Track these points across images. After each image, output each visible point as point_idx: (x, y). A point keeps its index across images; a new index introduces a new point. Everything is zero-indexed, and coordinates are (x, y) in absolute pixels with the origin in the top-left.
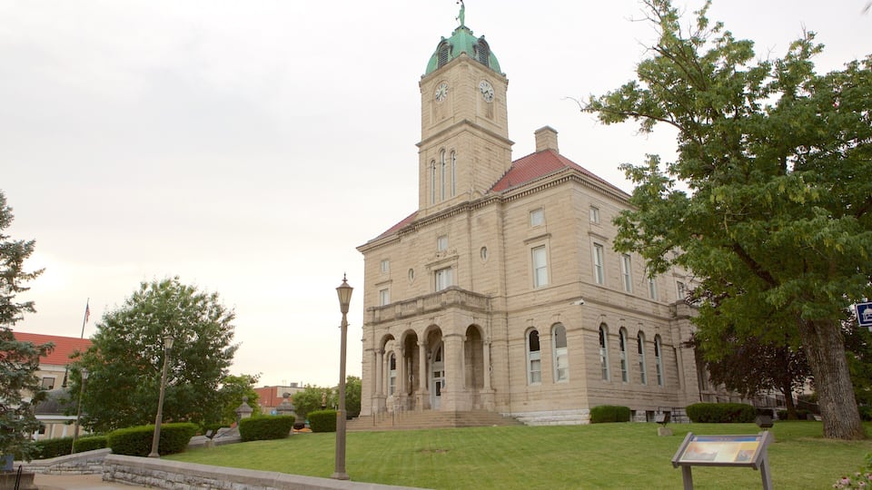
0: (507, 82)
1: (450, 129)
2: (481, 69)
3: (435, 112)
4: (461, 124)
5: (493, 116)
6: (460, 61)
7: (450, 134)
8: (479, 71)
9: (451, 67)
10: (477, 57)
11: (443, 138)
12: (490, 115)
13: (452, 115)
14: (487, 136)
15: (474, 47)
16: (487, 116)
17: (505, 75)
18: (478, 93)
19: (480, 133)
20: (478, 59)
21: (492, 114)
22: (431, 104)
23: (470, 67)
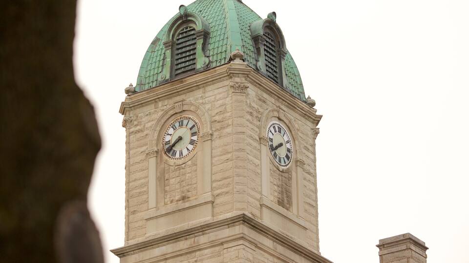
0: (317, 120)
1: (204, 229)
2: (270, 93)
3: (162, 180)
4: (231, 222)
5: (290, 203)
6: (230, 75)
7: (203, 239)
8: (265, 96)
9: (204, 84)
10: (262, 64)
11: (183, 245)
12: (285, 199)
13: (210, 199)
14: (280, 249)
15: (256, 39)
16: (281, 203)
17: (313, 104)
18: (265, 150)
19: (268, 242)
20: (263, 69)
21: (289, 197)
22: (153, 161)
23: (252, 91)
